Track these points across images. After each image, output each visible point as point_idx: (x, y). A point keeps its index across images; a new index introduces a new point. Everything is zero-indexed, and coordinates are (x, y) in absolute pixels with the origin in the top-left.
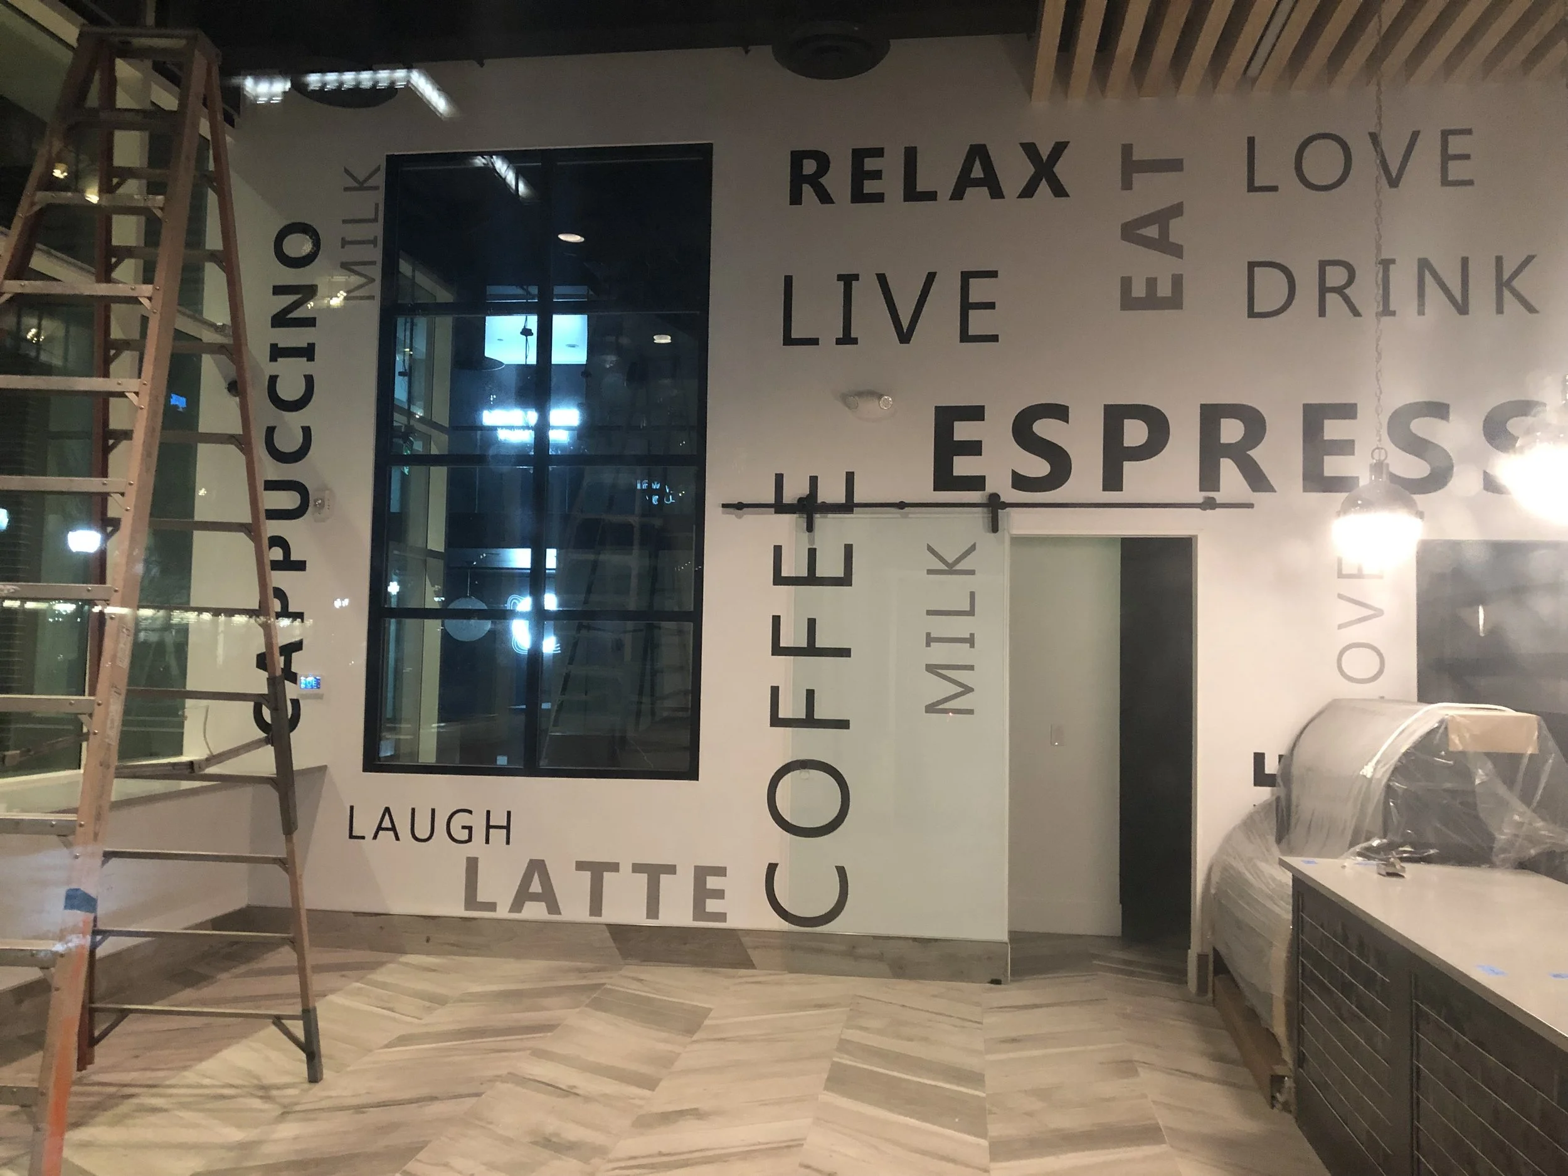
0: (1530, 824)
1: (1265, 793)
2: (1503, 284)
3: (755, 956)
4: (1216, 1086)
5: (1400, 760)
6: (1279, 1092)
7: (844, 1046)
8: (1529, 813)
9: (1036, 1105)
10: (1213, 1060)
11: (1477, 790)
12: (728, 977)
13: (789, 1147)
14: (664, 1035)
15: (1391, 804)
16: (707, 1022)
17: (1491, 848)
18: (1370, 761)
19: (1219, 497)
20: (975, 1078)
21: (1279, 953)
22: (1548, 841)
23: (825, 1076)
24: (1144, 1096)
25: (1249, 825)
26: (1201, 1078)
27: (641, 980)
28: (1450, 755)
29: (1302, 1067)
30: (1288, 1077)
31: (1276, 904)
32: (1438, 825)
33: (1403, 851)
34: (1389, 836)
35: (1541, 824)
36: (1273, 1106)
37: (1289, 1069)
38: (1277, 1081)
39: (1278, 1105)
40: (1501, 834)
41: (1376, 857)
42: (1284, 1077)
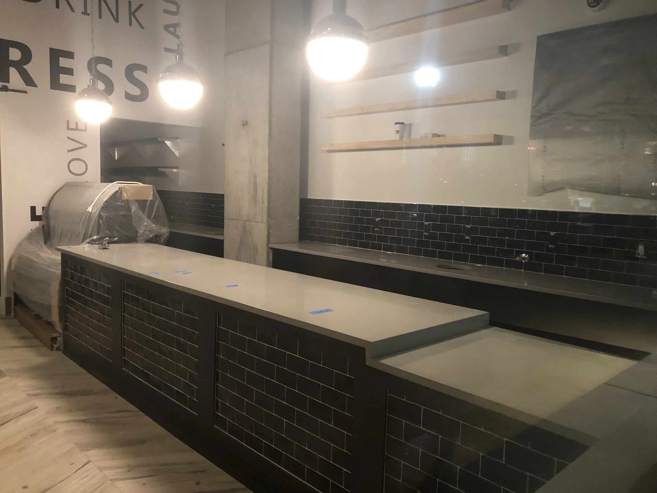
0: (150, 226)
1: (36, 224)
2: (132, 14)
4: (23, 349)
5: (104, 204)
6: (55, 344)
8: (149, 221)
10: (20, 339)
11: (133, 214)
15: (101, 222)
17: (137, 236)
18: (90, 205)
19: (10, 86)
21: (55, 288)
22: (156, 231)
25: (30, 237)
26: (15, 347)
28: (123, 201)
29: (66, 331)
30: (59, 336)
31: (52, 268)
32: (118, 229)
33: (106, 240)
34: (100, 234)
35: (154, 225)
36: (52, 350)
37: (60, 334)
38: (54, 340)
39: (55, 349)
40: (140, 230)
41: (97, 243)
42: (57, 337)
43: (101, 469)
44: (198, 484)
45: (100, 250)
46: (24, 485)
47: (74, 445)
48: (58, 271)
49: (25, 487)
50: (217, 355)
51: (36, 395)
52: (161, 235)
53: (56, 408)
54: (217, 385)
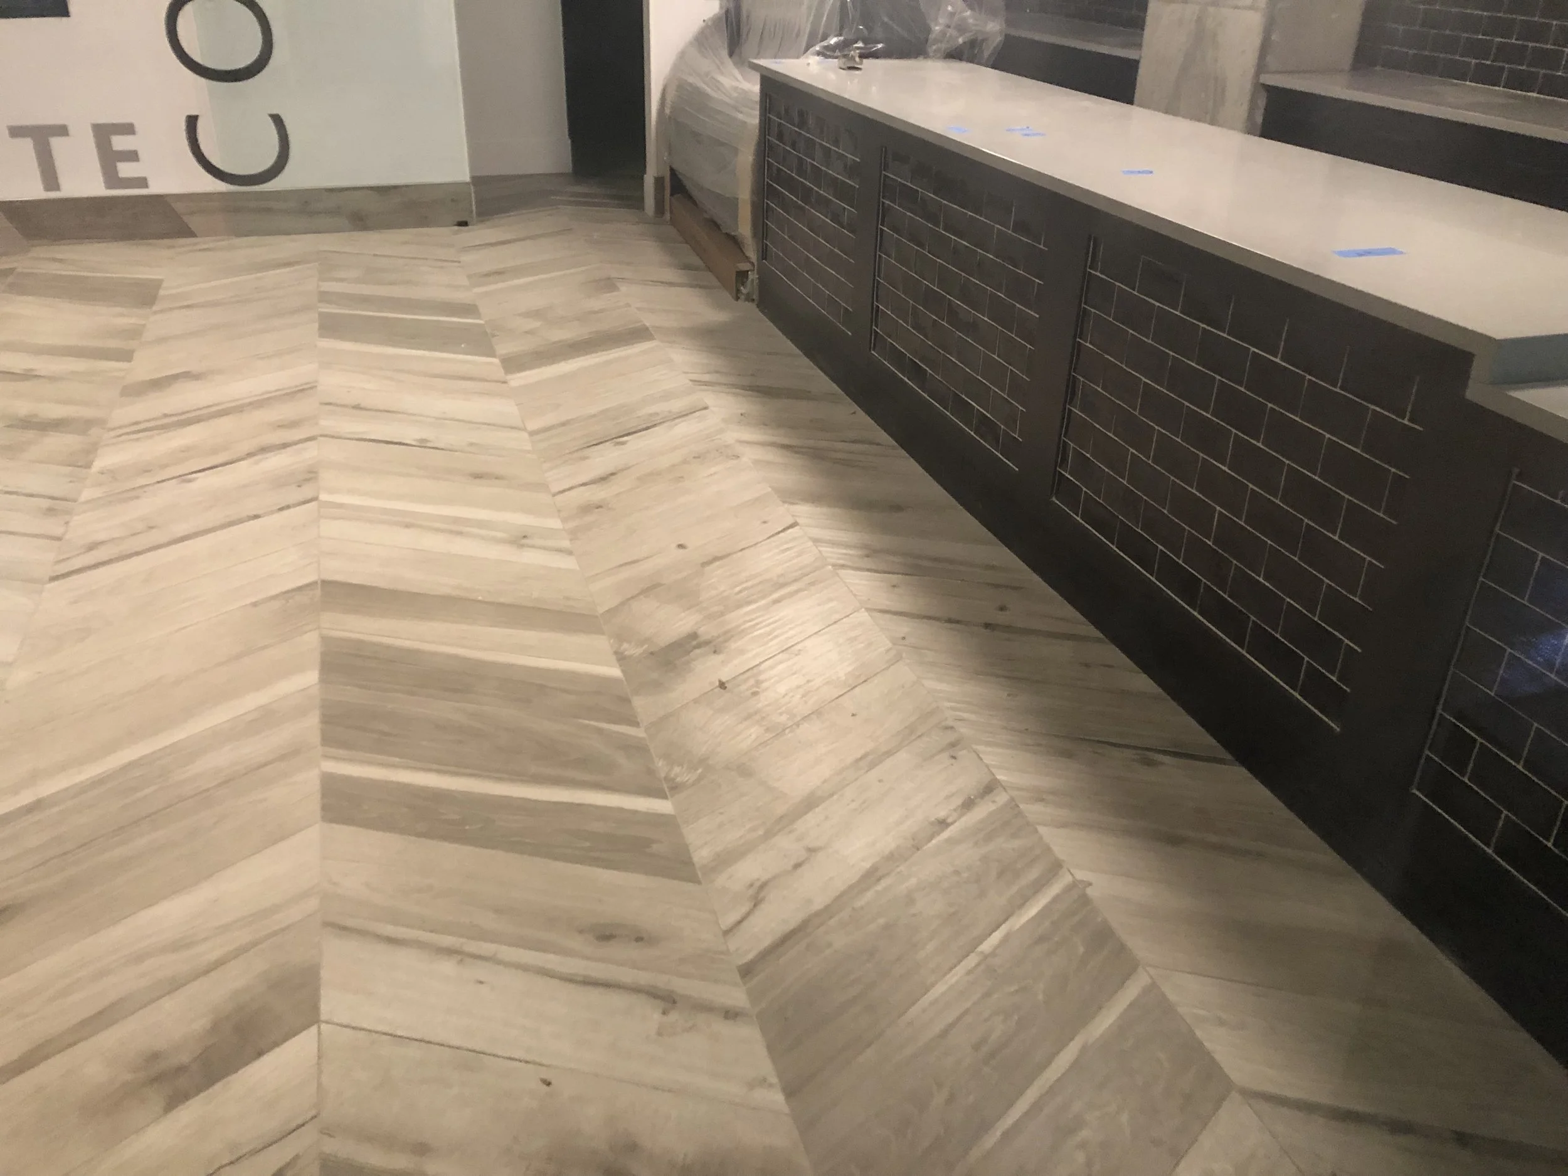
0: (960, 14)
1: (714, 7)
3: (194, 222)
4: (684, 289)
6: (743, 285)
7: (324, 297)
8: (960, 3)
9: (535, 324)
10: (680, 269)
12: (169, 247)
13: (303, 390)
14: (118, 310)
16: (162, 292)
17: (927, 40)
20: (469, 309)
21: (746, 158)
22: (973, 28)
23: (316, 325)
24: (628, 305)
25: (701, 40)
26: (671, 284)
27: (61, 261)
29: (766, 259)
30: (751, 270)
31: (741, 112)
32: (886, 19)
33: (858, 48)
34: (844, 33)
35: (969, 13)
36: (737, 298)
37: (753, 264)
38: (742, 276)
39: (743, 297)
40: (936, 25)
41: (836, 54)
42: (748, 271)
43: (816, 541)
44: (1002, 608)
45: (842, 70)
46: (680, 543)
47: (770, 489)
48: (753, 118)
49: (681, 546)
50: (1078, 340)
51: (706, 383)
52: (983, 40)
53: (742, 415)
54: (1070, 410)
